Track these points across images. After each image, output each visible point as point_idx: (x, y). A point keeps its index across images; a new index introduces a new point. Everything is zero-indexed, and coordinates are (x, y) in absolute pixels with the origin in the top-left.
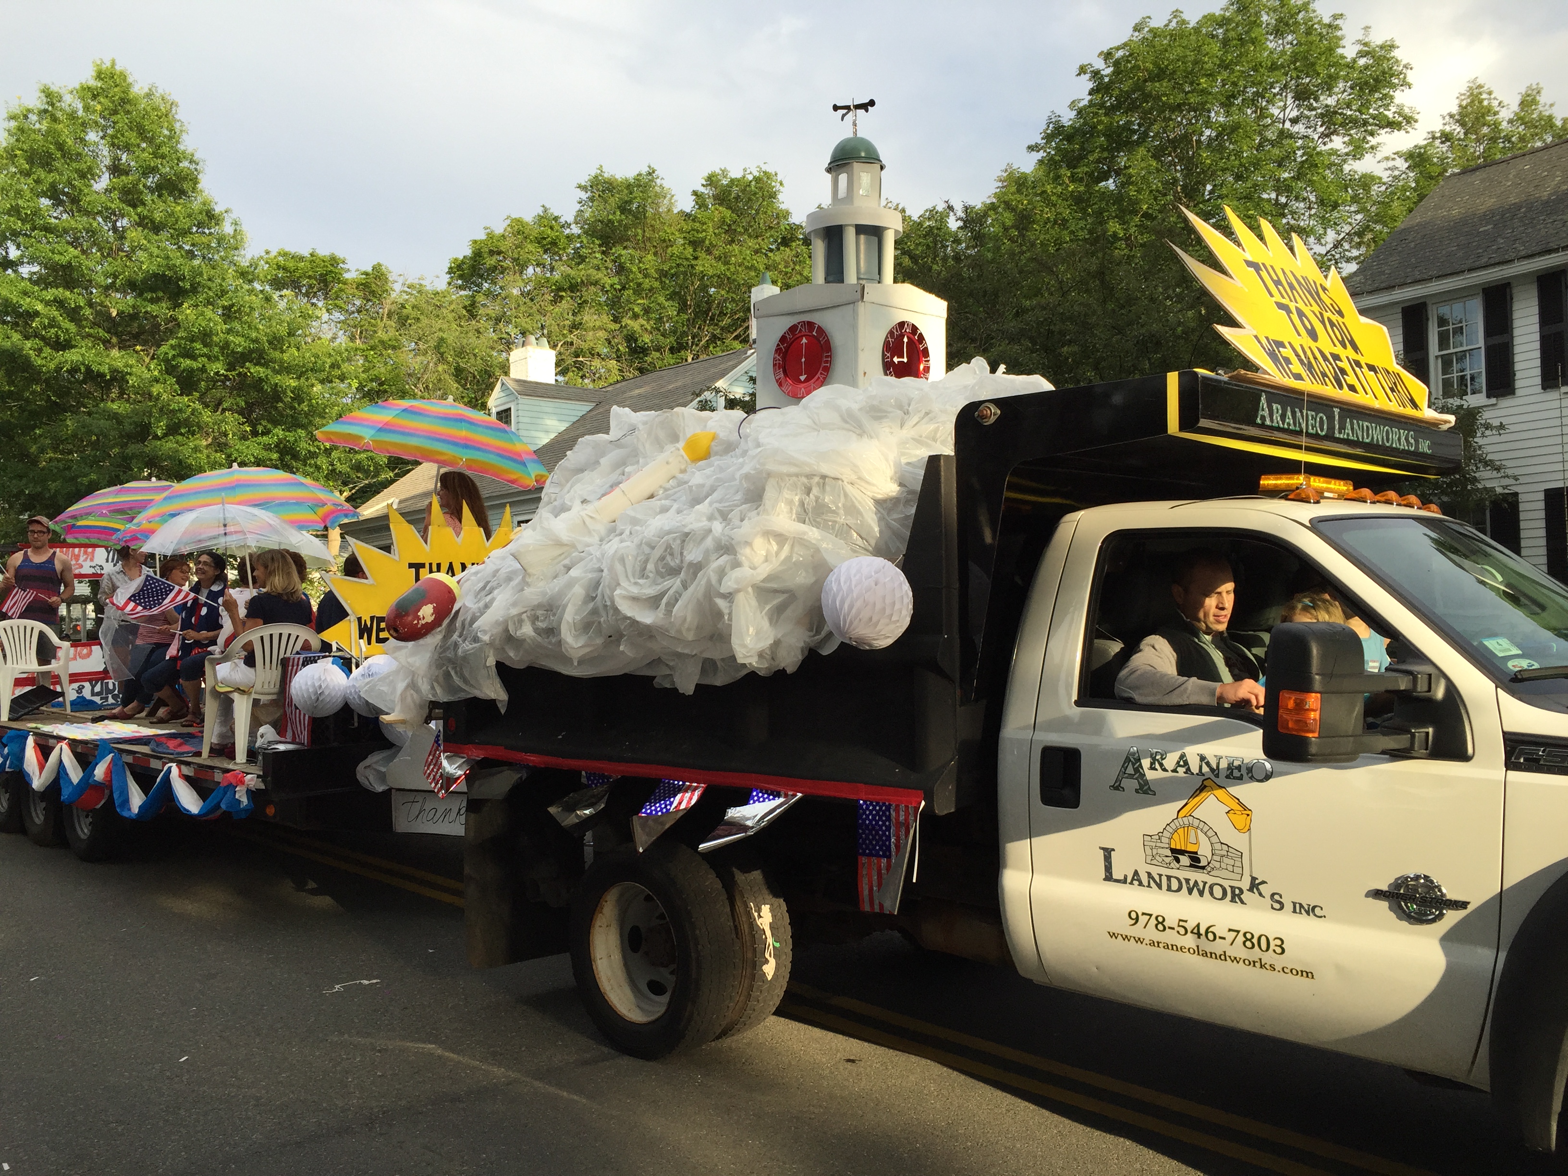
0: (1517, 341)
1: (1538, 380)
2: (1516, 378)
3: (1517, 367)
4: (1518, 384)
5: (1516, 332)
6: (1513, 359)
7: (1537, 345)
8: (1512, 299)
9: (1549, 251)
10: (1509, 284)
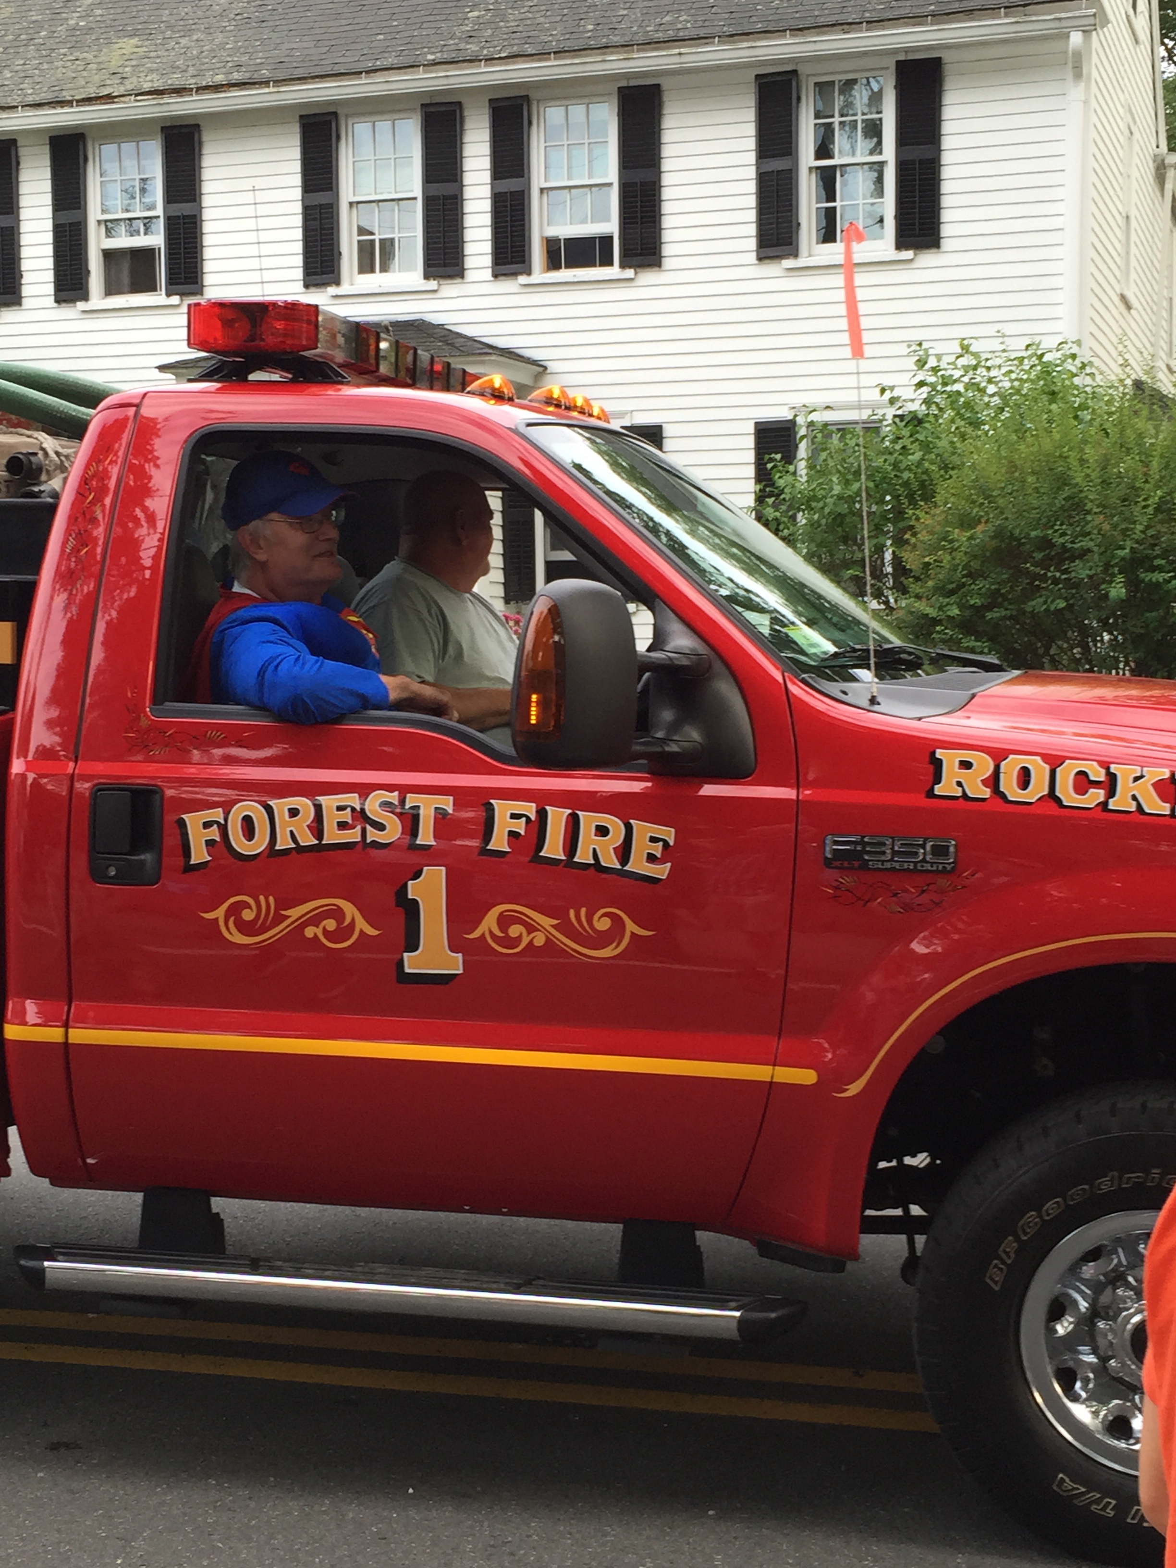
0: (24, 227)
1: (50, 289)
2: (23, 281)
3: (25, 265)
4: (26, 291)
5: (24, 214)
6: (19, 253)
7: (49, 237)
8: (18, 164)
9: (62, 103)
10: (14, 142)
